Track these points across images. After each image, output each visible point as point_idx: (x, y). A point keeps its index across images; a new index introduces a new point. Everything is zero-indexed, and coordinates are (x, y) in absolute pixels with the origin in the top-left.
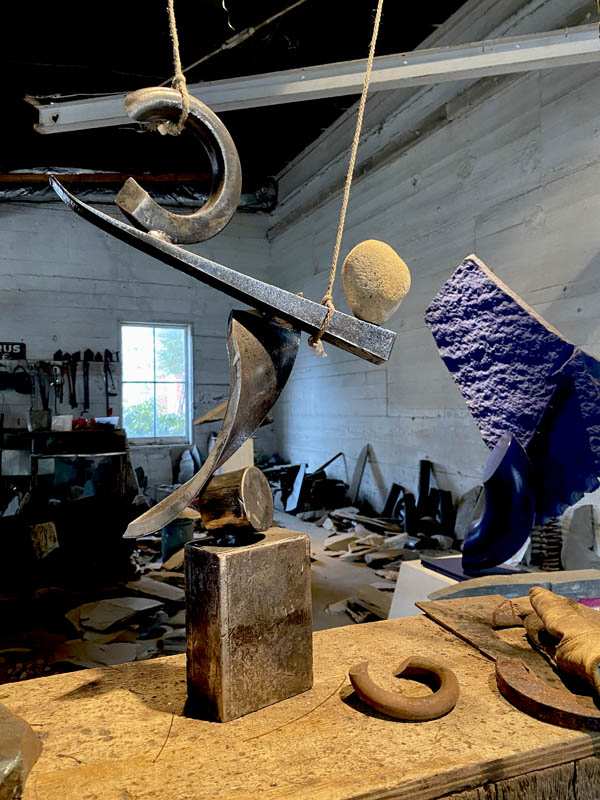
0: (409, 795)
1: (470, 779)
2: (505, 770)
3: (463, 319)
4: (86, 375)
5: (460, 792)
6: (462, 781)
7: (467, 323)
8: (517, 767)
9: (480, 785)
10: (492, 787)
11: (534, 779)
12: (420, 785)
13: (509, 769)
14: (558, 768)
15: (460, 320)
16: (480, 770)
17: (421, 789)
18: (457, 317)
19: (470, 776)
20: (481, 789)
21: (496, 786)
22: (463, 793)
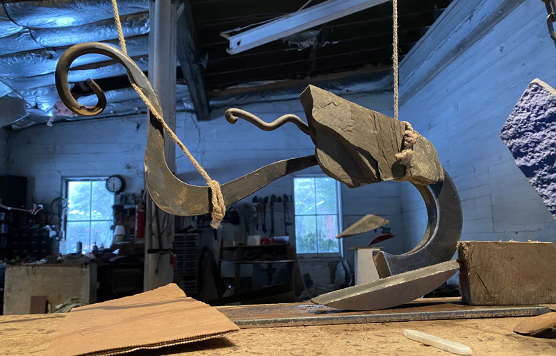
3: (534, 133)
4: (272, 211)
7: (538, 135)
15: (530, 133)
18: (528, 131)
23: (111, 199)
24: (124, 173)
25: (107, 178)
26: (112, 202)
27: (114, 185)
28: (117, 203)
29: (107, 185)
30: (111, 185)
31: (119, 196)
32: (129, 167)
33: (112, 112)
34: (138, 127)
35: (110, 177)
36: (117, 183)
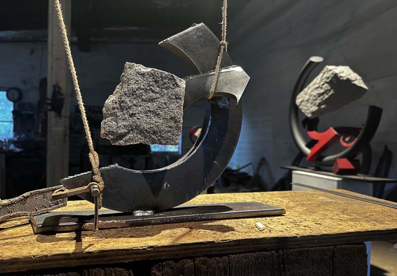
0: (228, 248)
1: (268, 245)
2: (289, 244)
5: (261, 252)
6: (261, 245)
8: (298, 243)
9: (273, 250)
10: (281, 252)
11: (307, 251)
12: (235, 243)
13: (292, 243)
14: (323, 248)
16: (274, 241)
17: (235, 245)
19: (267, 244)
20: (274, 252)
21: (283, 251)
22: (263, 253)
23: (10, 107)
24: (21, 86)
25: (7, 89)
26: (12, 109)
27: (13, 96)
28: (16, 109)
29: (7, 95)
30: (11, 96)
31: (17, 104)
32: (25, 82)
33: (10, 38)
34: (32, 52)
35: (10, 89)
36: (16, 95)
